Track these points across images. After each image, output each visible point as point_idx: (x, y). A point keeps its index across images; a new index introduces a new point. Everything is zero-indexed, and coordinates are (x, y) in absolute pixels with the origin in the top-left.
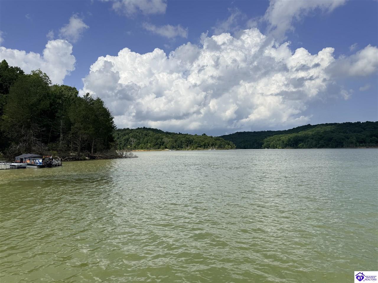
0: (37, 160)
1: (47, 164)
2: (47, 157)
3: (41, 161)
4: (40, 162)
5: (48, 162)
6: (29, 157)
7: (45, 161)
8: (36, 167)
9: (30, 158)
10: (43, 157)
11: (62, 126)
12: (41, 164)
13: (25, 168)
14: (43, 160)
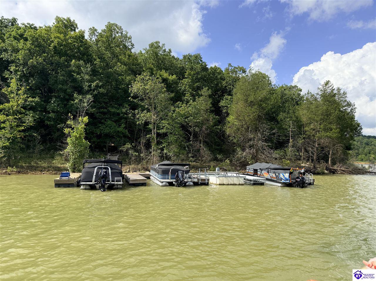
0: (281, 174)
1: (297, 181)
2: (296, 170)
3: (287, 175)
4: (286, 178)
5: (298, 178)
6: (266, 168)
7: (292, 176)
8: (280, 185)
9: (268, 170)
10: (289, 169)
11: (291, 129)
12: (287, 180)
13: (262, 184)
14: (291, 173)
